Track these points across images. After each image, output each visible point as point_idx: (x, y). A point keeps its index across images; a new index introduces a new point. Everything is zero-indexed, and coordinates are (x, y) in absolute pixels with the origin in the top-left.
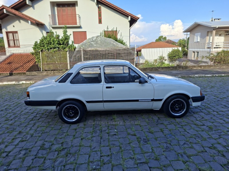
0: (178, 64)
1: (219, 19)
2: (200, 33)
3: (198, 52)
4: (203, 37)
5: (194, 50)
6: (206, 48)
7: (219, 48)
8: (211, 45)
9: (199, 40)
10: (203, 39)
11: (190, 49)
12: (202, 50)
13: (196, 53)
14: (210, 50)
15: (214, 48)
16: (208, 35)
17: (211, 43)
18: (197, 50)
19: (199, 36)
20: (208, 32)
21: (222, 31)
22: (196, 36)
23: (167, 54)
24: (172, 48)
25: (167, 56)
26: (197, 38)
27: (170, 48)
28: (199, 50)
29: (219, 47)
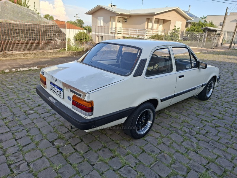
0: (88, 47)
1: (115, 6)
2: (103, 17)
3: (102, 37)
4: (106, 21)
5: (98, 34)
6: (110, 33)
7: (121, 34)
8: (114, 30)
9: (102, 25)
10: (107, 24)
11: (93, 33)
12: (106, 34)
13: (100, 38)
14: (114, 35)
15: (118, 33)
16: (111, 21)
17: (114, 28)
18: (101, 34)
19: (102, 20)
20: (111, 17)
21: (120, 18)
22: (99, 20)
23: (73, 37)
24: (78, 30)
25: (73, 39)
26: (101, 22)
27: (76, 30)
28: (102, 34)
29: (120, 32)
